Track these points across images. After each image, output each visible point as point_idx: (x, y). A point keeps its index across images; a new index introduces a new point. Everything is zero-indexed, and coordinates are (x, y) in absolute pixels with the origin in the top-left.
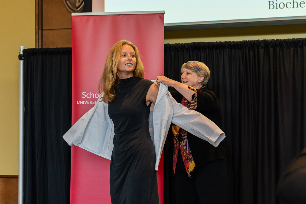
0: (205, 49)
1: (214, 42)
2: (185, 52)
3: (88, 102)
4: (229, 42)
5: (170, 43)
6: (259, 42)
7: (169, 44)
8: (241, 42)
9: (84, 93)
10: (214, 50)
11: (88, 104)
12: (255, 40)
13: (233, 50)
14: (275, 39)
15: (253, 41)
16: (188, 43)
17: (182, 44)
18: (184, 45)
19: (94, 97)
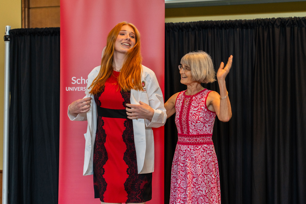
0: (213, 29)
1: (222, 21)
2: (190, 32)
3: (78, 89)
4: (241, 21)
5: (174, 22)
6: (275, 20)
7: (172, 23)
8: (254, 20)
9: (74, 79)
10: (223, 30)
11: (78, 90)
12: (270, 19)
13: (244, 30)
14: (293, 17)
15: (267, 19)
16: (194, 22)
17: (186, 23)
18: (189, 25)
19: (85, 83)
